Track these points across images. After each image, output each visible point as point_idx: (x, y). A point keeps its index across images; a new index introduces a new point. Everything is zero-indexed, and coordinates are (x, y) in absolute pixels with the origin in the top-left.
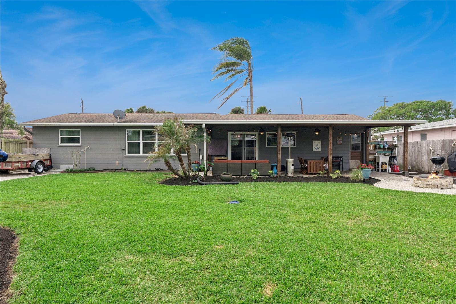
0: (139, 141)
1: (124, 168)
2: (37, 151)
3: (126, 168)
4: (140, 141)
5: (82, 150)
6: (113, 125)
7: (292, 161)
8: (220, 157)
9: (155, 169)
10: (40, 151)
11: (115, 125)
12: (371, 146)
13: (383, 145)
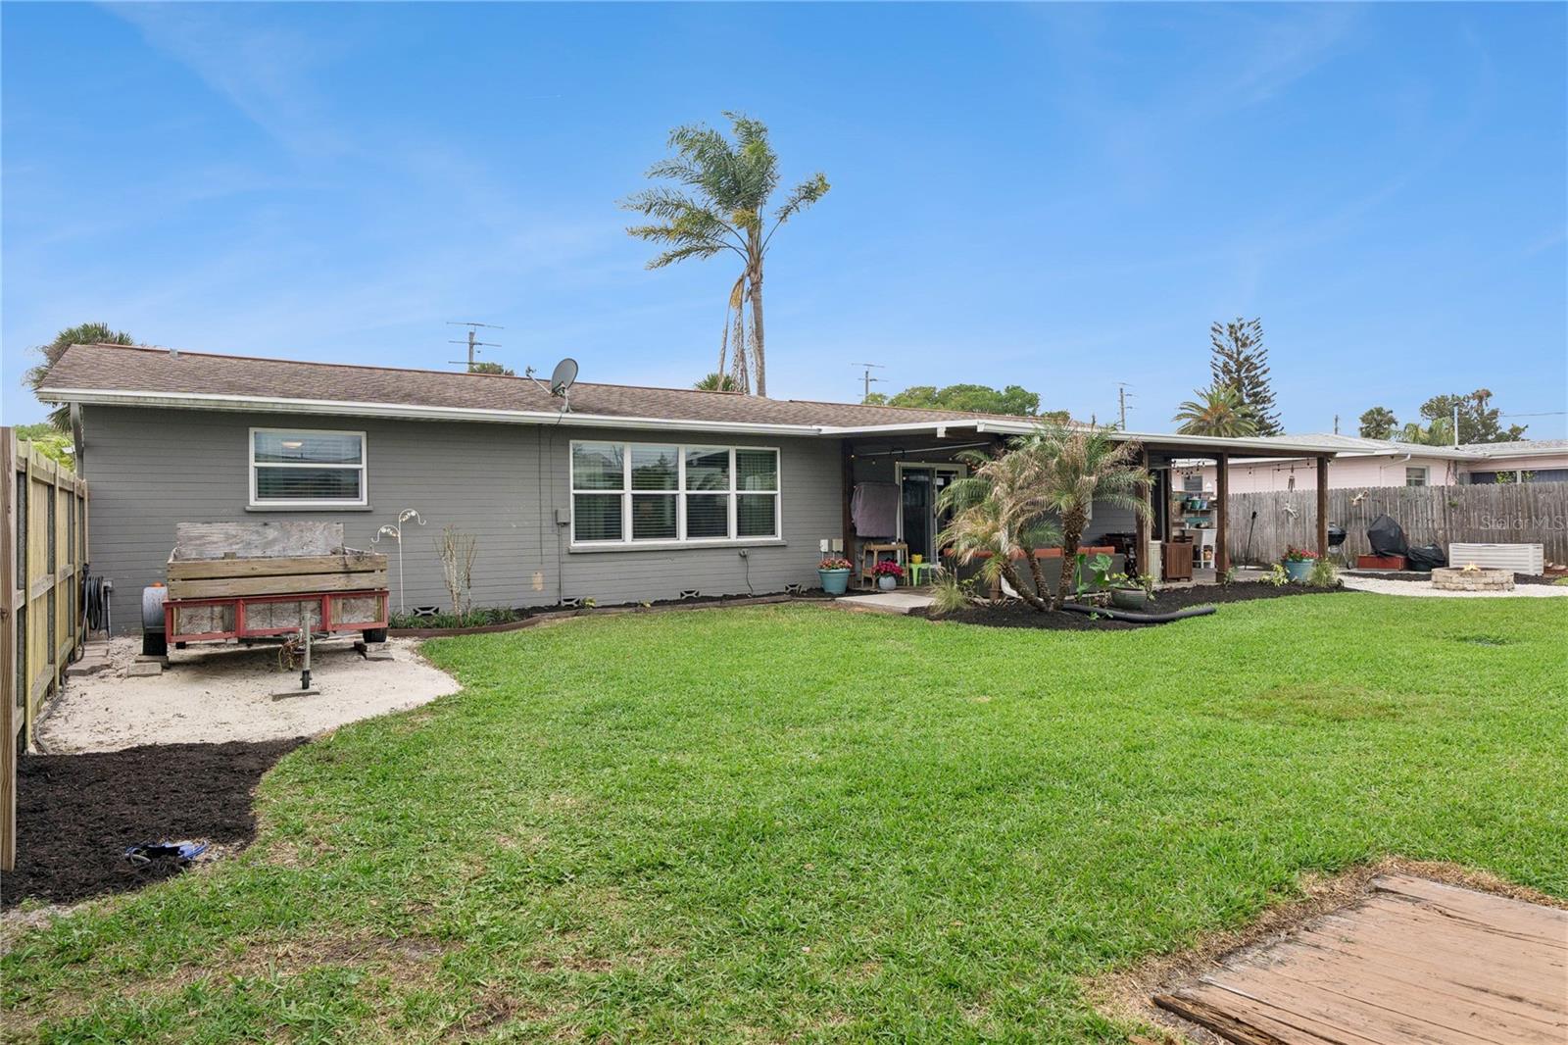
0: (618, 489)
1: (566, 600)
2: (271, 537)
3: (571, 600)
4: (622, 489)
5: (384, 530)
6: (554, 422)
7: (1159, 546)
8: (886, 543)
9: (682, 595)
10: (288, 535)
11: (563, 422)
12: (1175, 506)
13: (1199, 503)
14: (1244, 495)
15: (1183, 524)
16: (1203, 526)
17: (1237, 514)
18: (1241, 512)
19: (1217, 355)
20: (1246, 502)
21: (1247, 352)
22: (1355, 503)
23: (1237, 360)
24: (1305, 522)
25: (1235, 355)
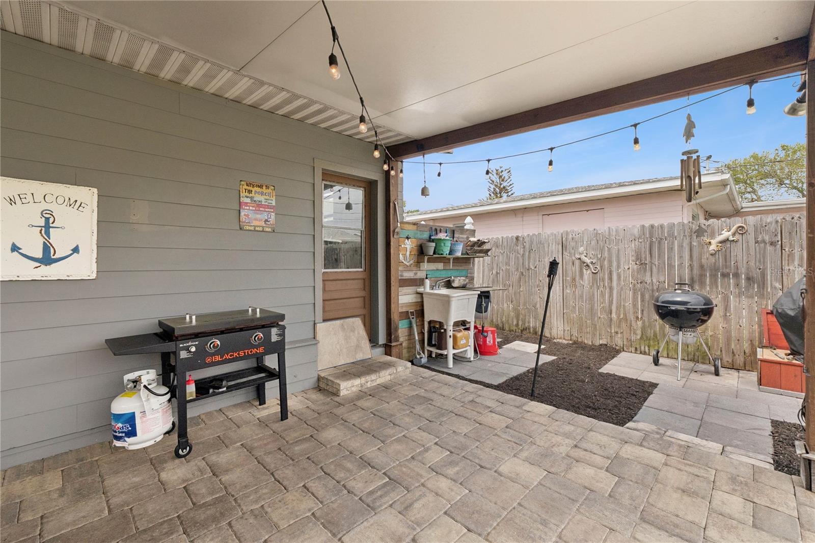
12: (405, 249)
13: (449, 244)
14: (517, 238)
15: (421, 282)
16: (455, 285)
17: (507, 264)
18: (512, 263)
19: (491, 185)
20: (519, 248)
21: (505, 184)
22: (713, 247)
23: (500, 187)
24: (611, 279)
25: (499, 185)
